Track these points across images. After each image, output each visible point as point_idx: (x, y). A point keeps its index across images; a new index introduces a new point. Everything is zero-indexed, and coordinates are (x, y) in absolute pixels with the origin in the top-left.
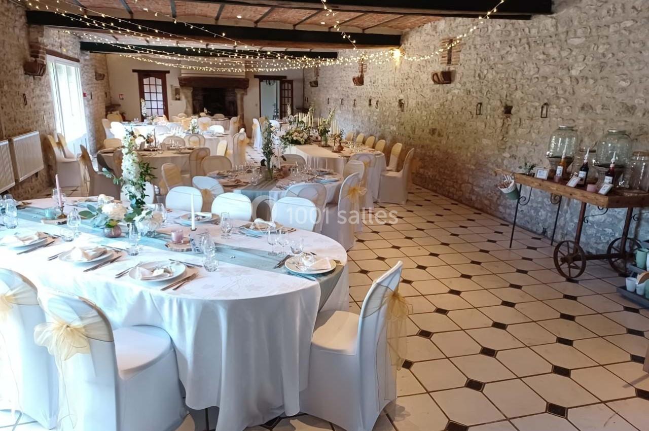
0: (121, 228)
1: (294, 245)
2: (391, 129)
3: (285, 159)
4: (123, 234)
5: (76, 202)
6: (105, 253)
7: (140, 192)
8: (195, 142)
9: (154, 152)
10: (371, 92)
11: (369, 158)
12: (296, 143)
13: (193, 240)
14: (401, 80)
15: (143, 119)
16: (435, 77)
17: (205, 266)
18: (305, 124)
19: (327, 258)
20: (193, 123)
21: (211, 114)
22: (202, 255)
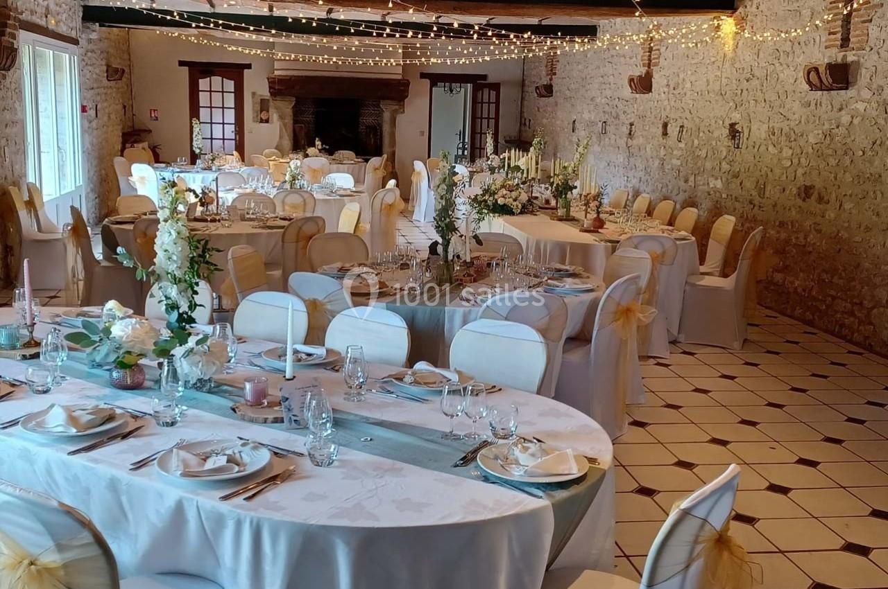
0: (146, 370)
1: (497, 420)
2: (711, 186)
3: (479, 242)
4: (147, 384)
5: (58, 316)
6: (111, 418)
7: (189, 298)
8: (294, 207)
9: (214, 224)
10: (668, 107)
11: (663, 245)
12: (504, 210)
13: (287, 399)
14: (734, 81)
15: (194, 158)
16: (813, 75)
17: (310, 454)
18: (523, 173)
19: (569, 451)
20: (293, 166)
21: (329, 151)
22: (305, 431)
